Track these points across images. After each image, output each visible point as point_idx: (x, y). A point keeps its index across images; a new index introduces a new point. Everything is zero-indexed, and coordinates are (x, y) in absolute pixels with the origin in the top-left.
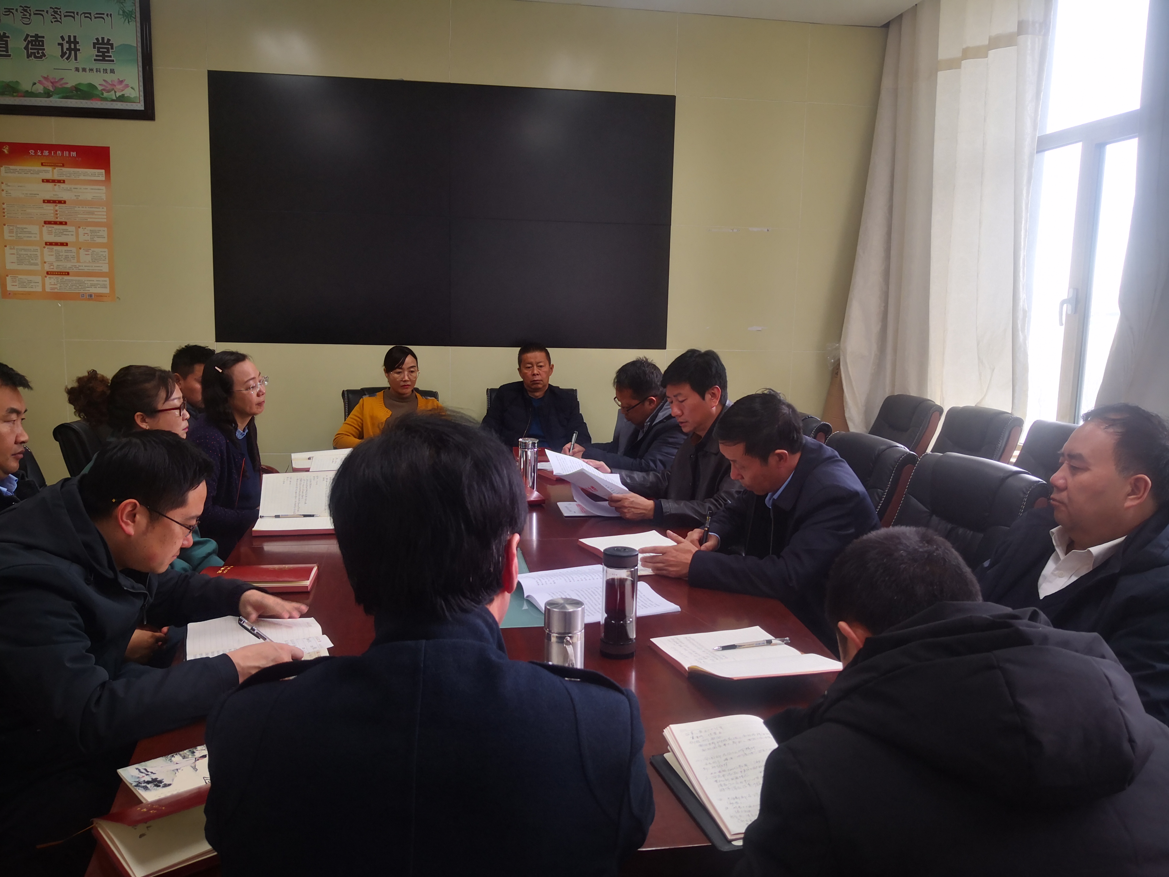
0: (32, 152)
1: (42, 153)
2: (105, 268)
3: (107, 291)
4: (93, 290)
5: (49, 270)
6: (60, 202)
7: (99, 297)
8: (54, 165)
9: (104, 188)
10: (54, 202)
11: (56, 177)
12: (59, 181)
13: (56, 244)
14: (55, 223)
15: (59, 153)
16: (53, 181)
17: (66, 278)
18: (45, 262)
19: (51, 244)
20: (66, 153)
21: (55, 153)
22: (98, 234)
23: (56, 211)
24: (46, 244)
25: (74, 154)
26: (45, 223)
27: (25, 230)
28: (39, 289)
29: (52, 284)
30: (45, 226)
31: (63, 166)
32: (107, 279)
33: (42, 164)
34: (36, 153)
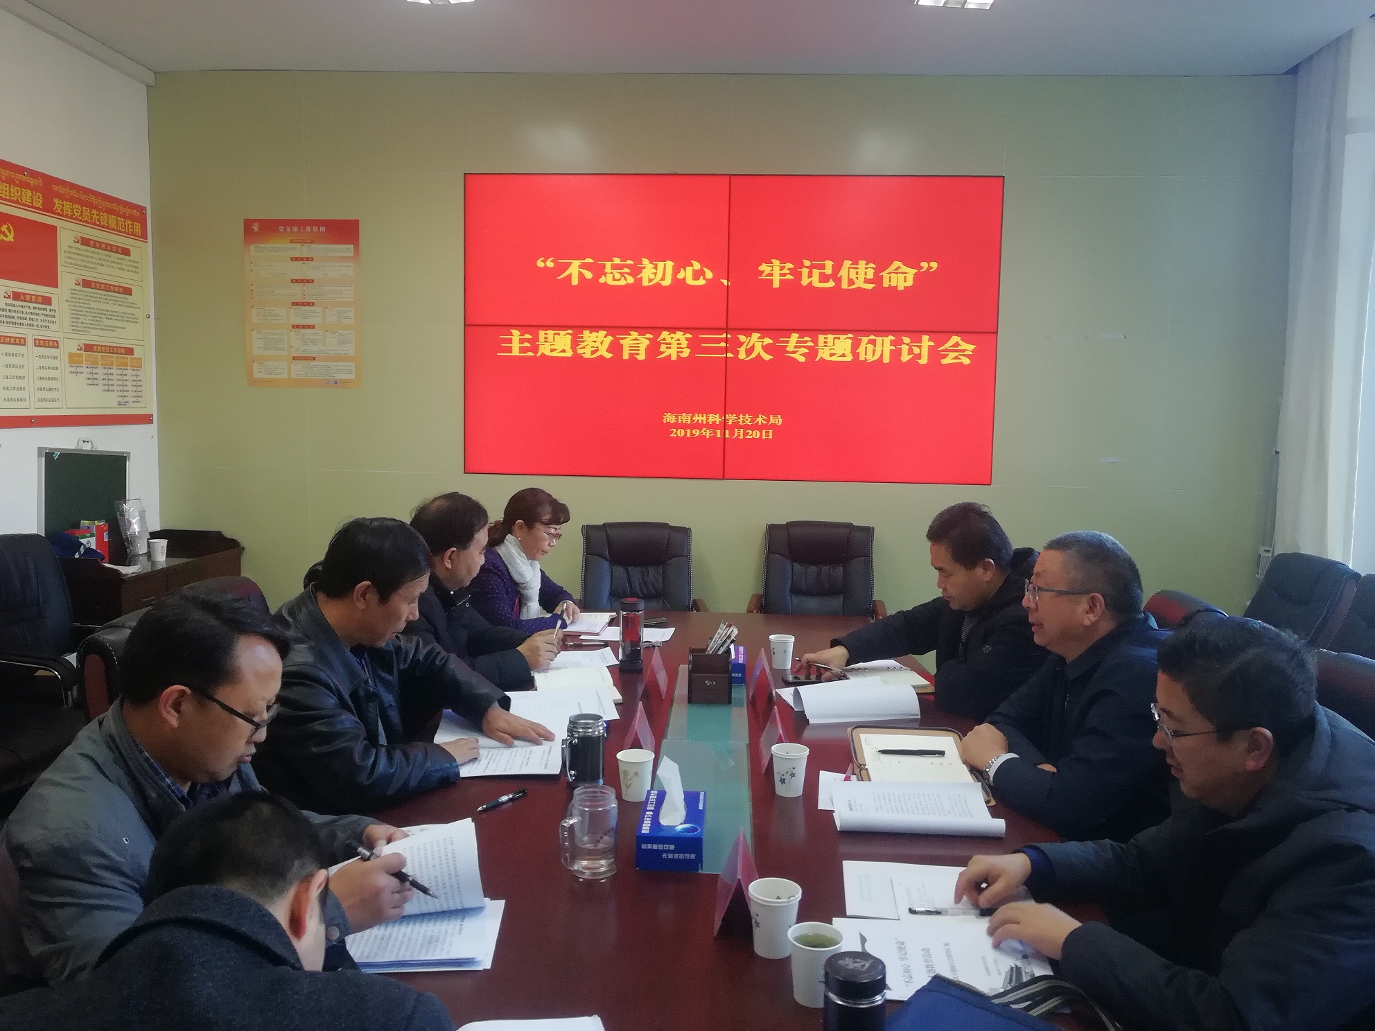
0: (281, 228)
1: (291, 229)
2: (351, 352)
3: (352, 377)
4: (339, 376)
5: (296, 355)
6: (308, 281)
7: (345, 383)
8: (303, 242)
9: (352, 264)
10: (302, 281)
11: (304, 255)
12: (308, 259)
13: (303, 327)
14: (303, 304)
15: (308, 228)
16: (302, 259)
17: (312, 363)
18: (291, 347)
19: (298, 327)
20: (315, 229)
21: (305, 229)
22: (345, 315)
23: (304, 291)
24: (293, 327)
25: (323, 229)
26: (294, 304)
27: (272, 312)
28: (285, 376)
29: (298, 370)
30: (293, 307)
31: (312, 242)
32: (353, 364)
33: (291, 242)
34: (285, 229)
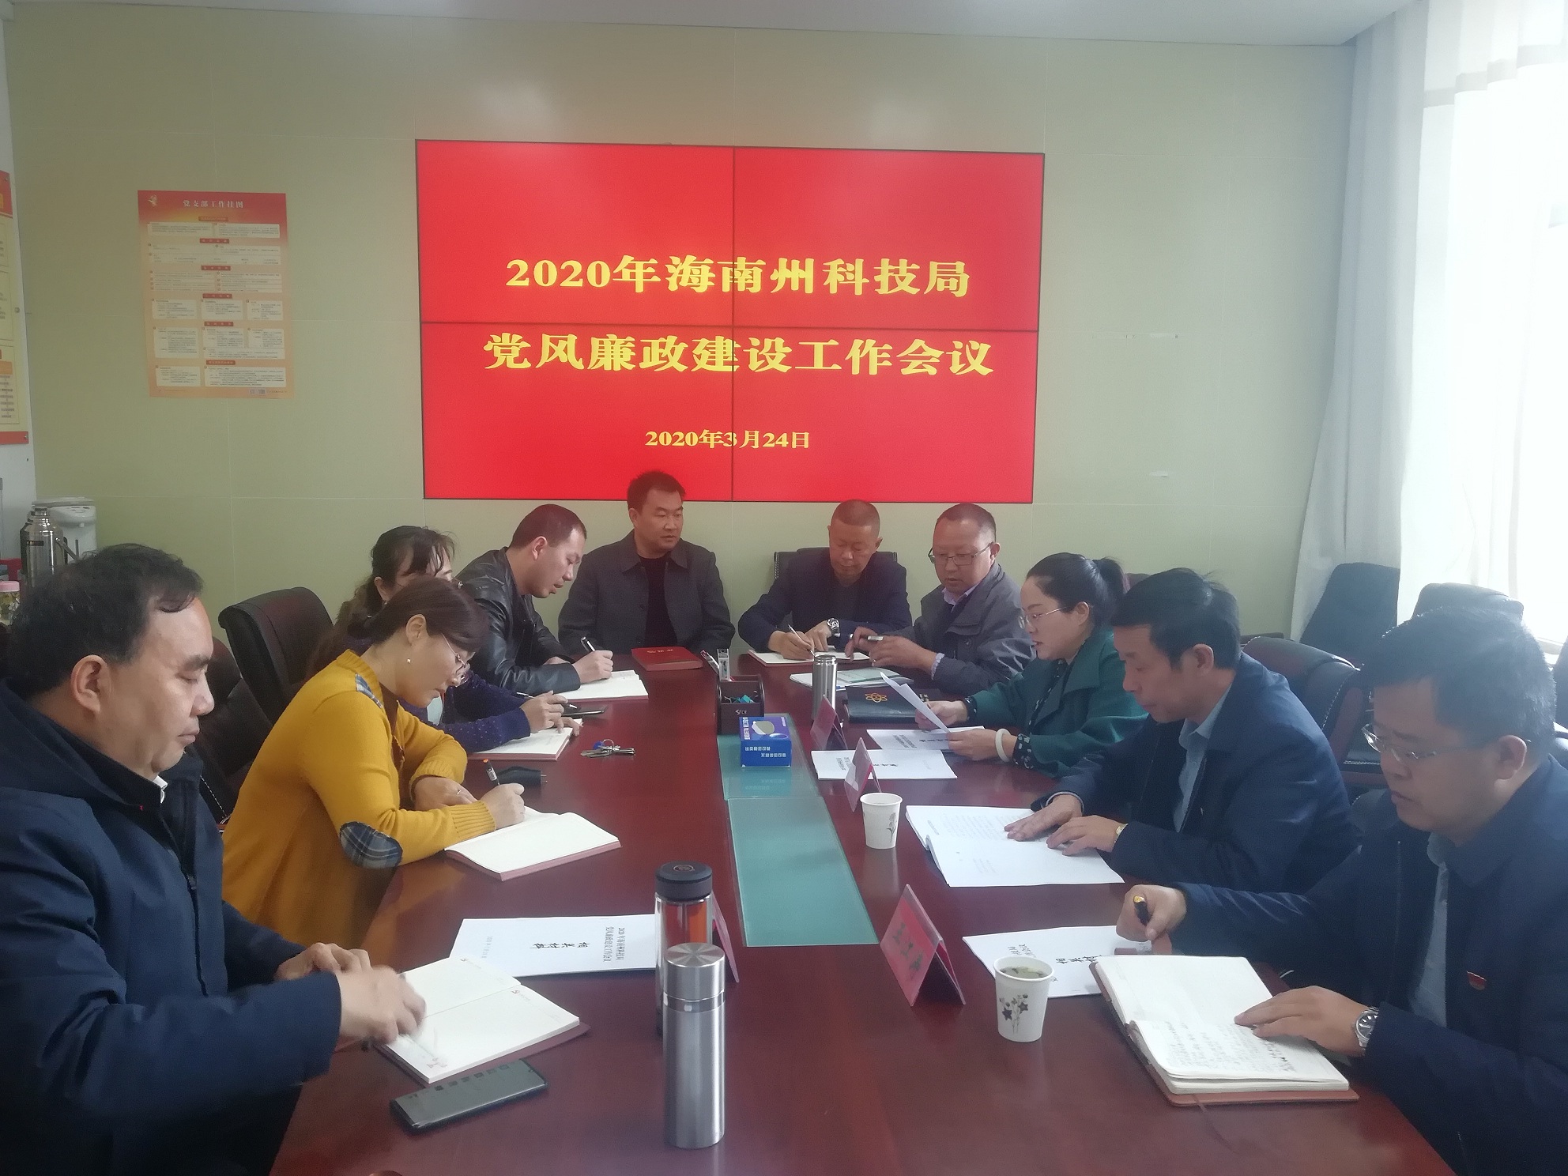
0: (187, 203)
1: (199, 204)
2: (281, 354)
3: (283, 384)
4: (265, 384)
5: (209, 358)
6: (223, 268)
7: (274, 392)
8: (215, 220)
9: (278, 248)
10: (216, 268)
11: (218, 236)
12: (222, 241)
13: (219, 324)
14: (217, 296)
15: (221, 203)
16: (214, 241)
17: (231, 368)
18: (205, 349)
19: (212, 324)
20: (230, 204)
21: (216, 204)
22: (271, 310)
23: (218, 280)
24: (206, 324)
25: (240, 204)
26: (205, 296)
27: (179, 306)
28: (197, 383)
29: (214, 377)
30: (205, 300)
31: (227, 221)
32: (284, 369)
33: (200, 220)
34: (192, 204)
